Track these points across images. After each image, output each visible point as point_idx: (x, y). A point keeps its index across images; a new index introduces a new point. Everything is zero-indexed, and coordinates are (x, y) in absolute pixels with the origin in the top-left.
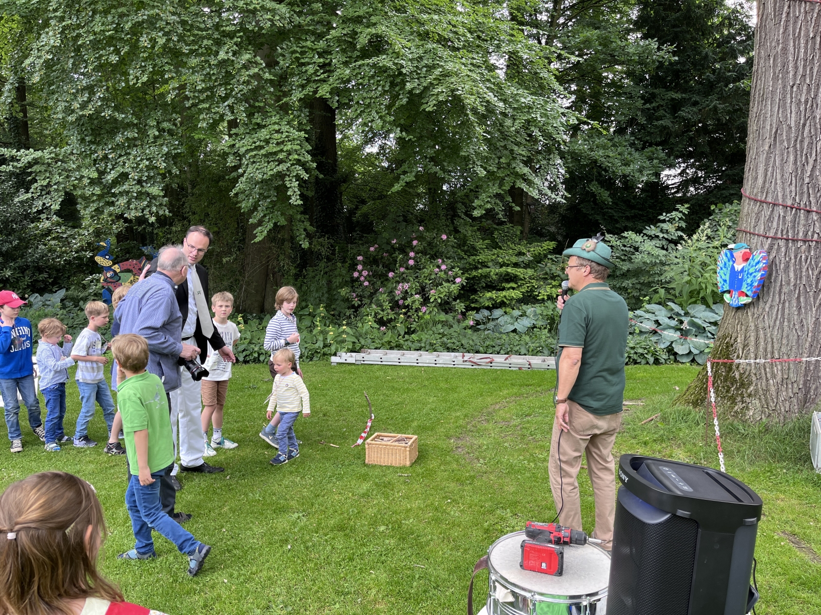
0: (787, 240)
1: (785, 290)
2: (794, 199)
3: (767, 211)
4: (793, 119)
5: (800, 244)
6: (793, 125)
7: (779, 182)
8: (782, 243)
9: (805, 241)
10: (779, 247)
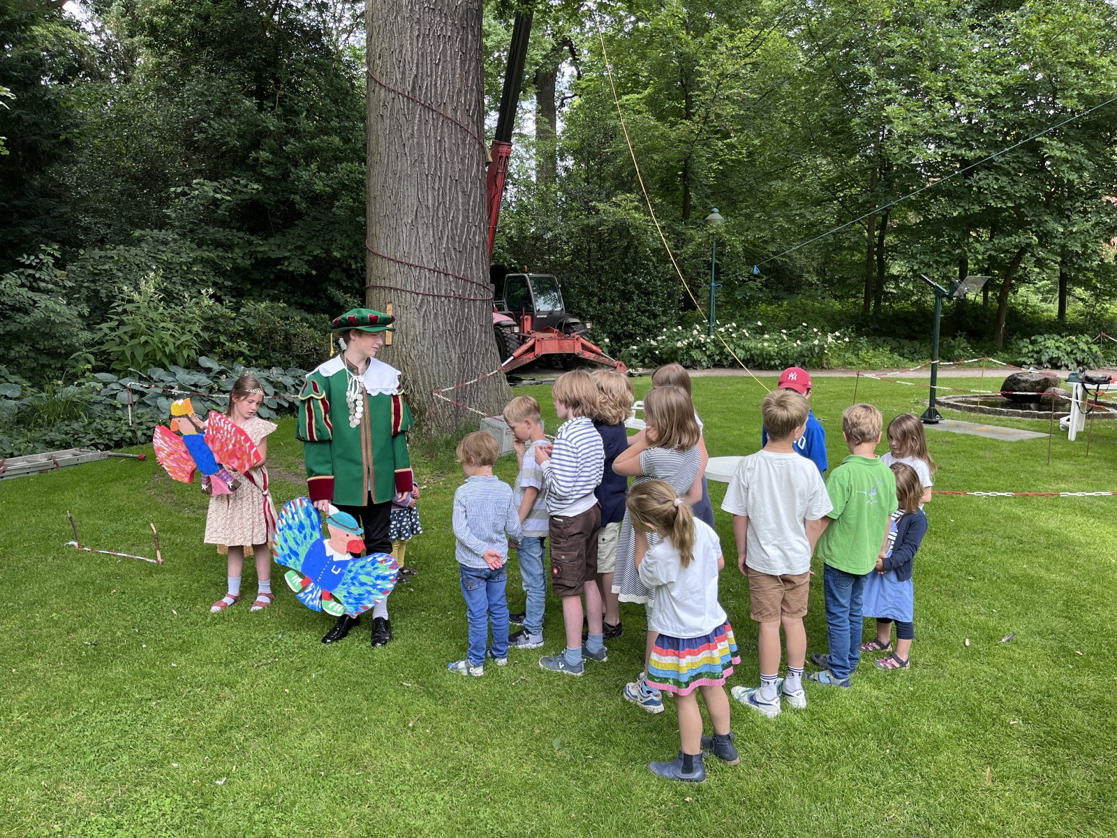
0: (434, 296)
1: (437, 334)
2: (435, 264)
3: (416, 273)
4: (430, 201)
5: (443, 299)
6: (430, 205)
7: (423, 250)
8: (431, 299)
9: (445, 297)
10: (429, 302)
